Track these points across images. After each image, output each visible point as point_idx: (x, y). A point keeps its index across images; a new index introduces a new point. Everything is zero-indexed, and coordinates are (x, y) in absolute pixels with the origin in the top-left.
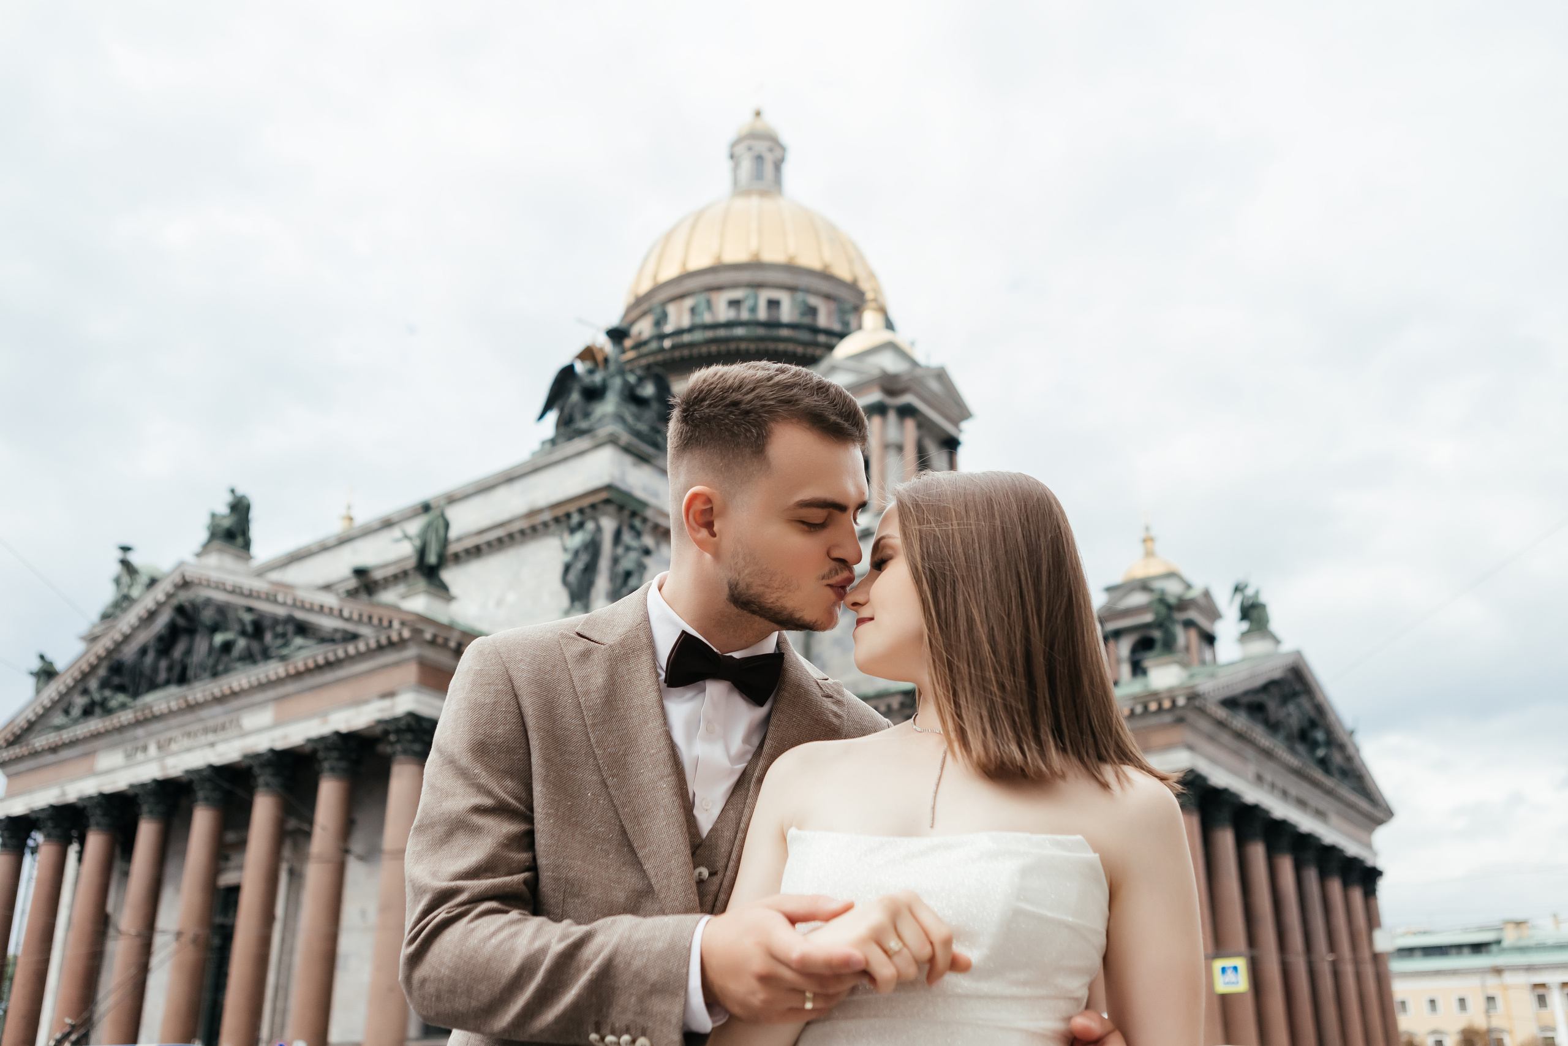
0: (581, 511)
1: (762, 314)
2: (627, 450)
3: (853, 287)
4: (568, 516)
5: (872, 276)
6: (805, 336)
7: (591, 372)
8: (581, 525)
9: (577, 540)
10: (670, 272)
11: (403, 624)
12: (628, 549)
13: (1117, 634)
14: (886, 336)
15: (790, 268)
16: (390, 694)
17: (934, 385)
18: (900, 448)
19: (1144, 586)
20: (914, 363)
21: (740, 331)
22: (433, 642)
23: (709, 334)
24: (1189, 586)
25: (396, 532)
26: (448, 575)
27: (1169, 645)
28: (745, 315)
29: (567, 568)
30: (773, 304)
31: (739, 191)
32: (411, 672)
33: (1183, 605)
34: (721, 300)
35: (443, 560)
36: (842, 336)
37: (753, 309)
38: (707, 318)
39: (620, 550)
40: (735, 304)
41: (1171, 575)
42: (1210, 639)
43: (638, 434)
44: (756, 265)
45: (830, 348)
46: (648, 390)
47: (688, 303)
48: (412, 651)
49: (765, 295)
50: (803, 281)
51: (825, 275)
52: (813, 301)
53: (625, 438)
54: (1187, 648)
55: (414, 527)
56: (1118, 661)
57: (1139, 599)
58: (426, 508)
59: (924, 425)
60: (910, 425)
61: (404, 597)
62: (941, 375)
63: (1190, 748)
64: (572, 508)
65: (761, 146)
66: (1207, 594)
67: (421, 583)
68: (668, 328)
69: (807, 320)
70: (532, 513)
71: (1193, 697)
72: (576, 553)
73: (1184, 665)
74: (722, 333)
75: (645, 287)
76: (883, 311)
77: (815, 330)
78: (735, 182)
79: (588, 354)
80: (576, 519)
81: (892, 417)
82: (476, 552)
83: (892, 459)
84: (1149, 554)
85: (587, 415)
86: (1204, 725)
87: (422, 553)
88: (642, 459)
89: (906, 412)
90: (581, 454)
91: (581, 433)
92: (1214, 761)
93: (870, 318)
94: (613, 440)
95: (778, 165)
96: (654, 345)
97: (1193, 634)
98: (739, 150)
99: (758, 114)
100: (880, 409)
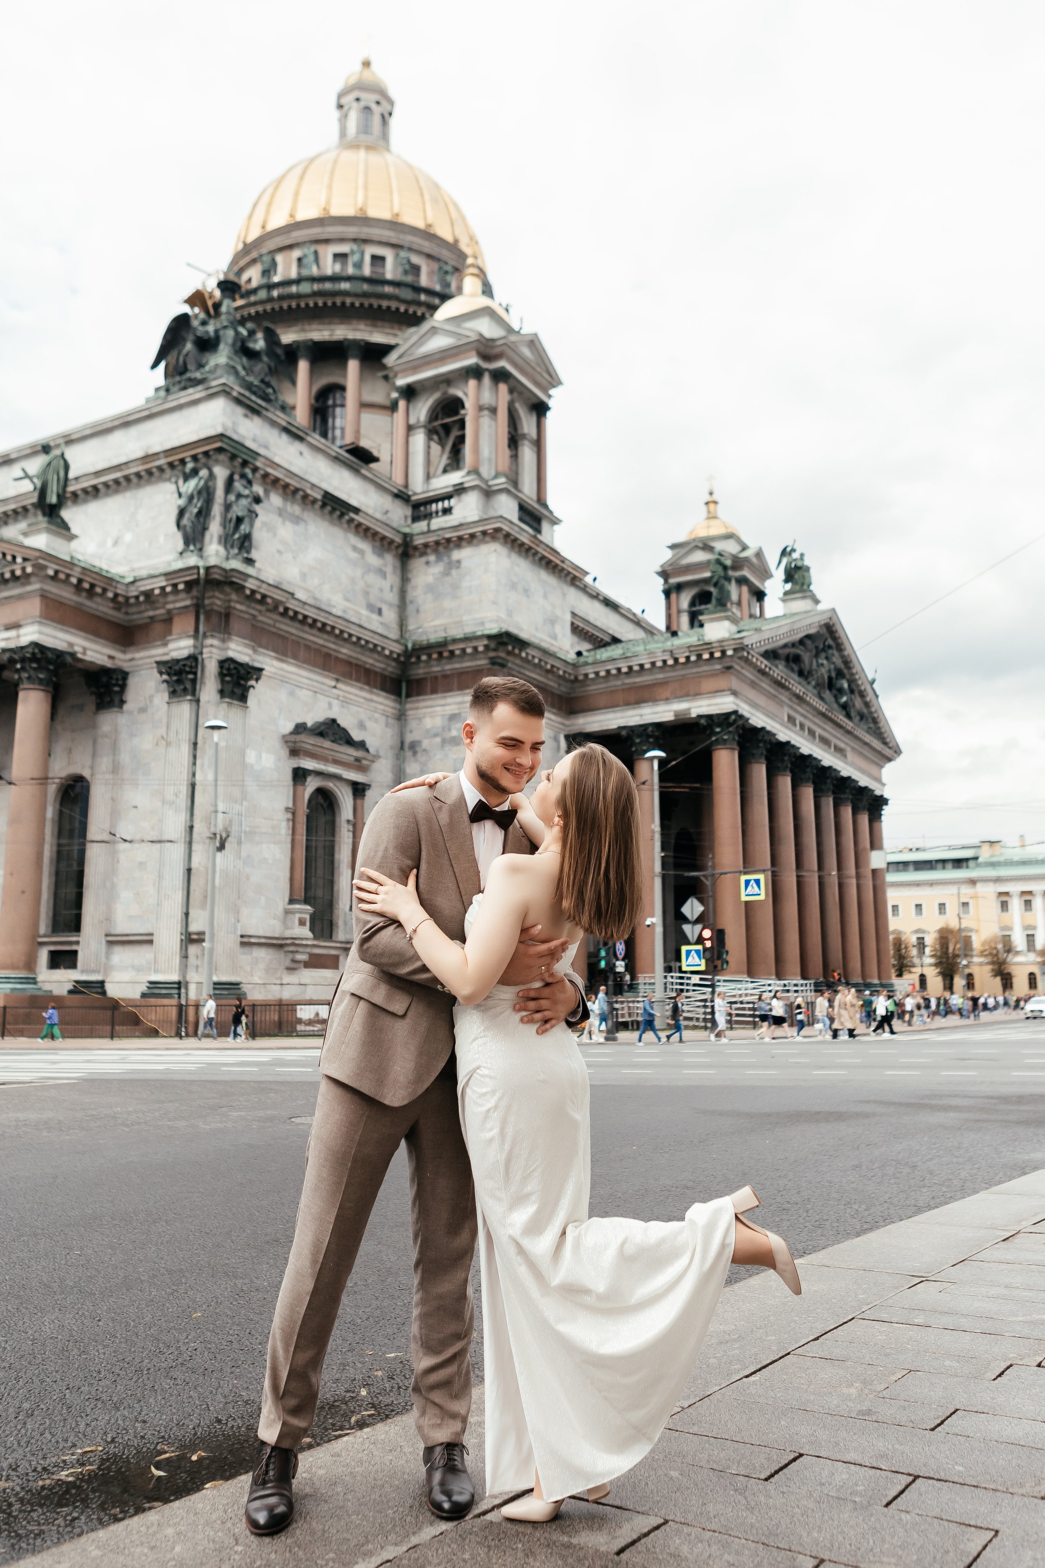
0: (195, 458)
1: (367, 271)
2: (238, 401)
3: (454, 247)
4: (183, 462)
5: (472, 239)
6: (407, 294)
7: (204, 323)
8: (195, 472)
9: (192, 485)
10: (278, 220)
11: (25, 559)
12: (239, 496)
13: (679, 587)
14: (484, 301)
15: (394, 225)
16: (17, 626)
17: (526, 352)
18: (493, 411)
19: (705, 545)
20: (510, 330)
21: (345, 286)
22: (55, 578)
23: (316, 287)
24: (744, 548)
25: (16, 470)
27: (723, 603)
28: (350, 270)
29: (182, 513)
30: (378, 260)
31: (346, 143)
32: (35, 606)
33: (738, 563)
34: (328, 253)
35: (62, 500)
36: (444, 297)
37: (359, 265)
38: (314, 271)
39: (232, 497)
40: (340, 257)
41: (730, 536)
42: (760, 595)
43: (249, 387)
44: (363, 220)
45: (434, 309)
46: (259, 343)
47: (296, 253)
48: (35, 586)
49: (371, 250)
50: (408, 239)
51: (428, 235)
52: (415, 259)
53: (237, 389)
54: (739, 604)
55: (34, 466)
56: (679, 612)
57: (700, 556)
58: (46, 449)
59: (516, 389)
60: (503, 388)
61: (25, 534)
62: (534, 343)
63: (735, 693)
64: (186, 455)
65: (369, 98)
66: (759, 554)
67: (41, 520)
68: (276, 279)
69: (409, 279)
70: (148, 458)
71: (740, 649)
72: (191, 498)
73: (735, 620)
74: (328, 286)
75: (254, 234)
76: (482, 275)
77: (417, 289)
78: (343, 133)
79: (196, 299)
80: (190, 466)
81: (487, 379)
82: (94, 493)
83: (486, 421)
84: (712, 517)
85: (200, 366)
86: (749, 673)
87: (43, 492)
88: (253, 411)
89: (500, 376)
90: (195, 402)
91: (196, 382)
92: (754, 705)
93: (471, 284)
94: (225, 392)
95: (385, 120)
96: (262, 294)
97: (745, 589)
98: (347, 100)
99: (367, 64)
100: (476, 373)
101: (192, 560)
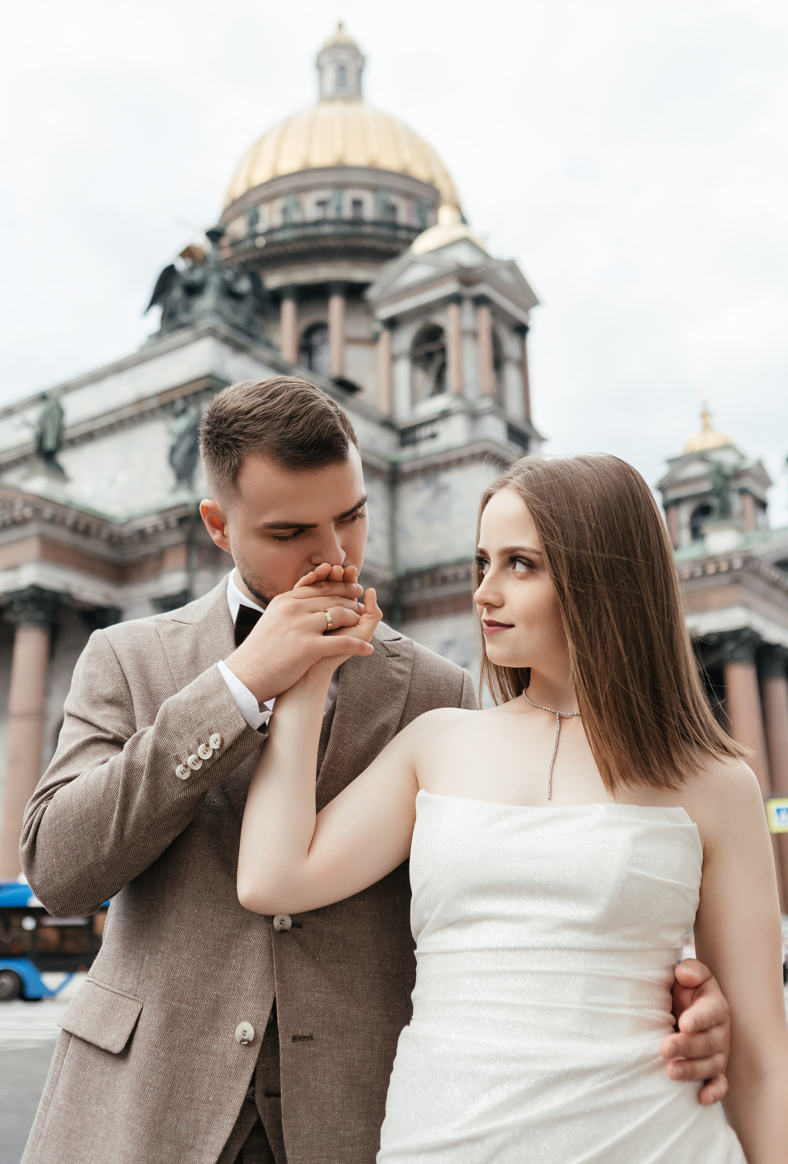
0: (185, 398)
1: (347, 212)
2: (226, 341)
3: (431, 187)
4: (172, 403)
5: (447, 176)
6: (386, 232)
7: (192, 269)
8: (184, 411)
9: (181, 424)
10: (261, 176)
11: (26, 503)
13: (677, 502)
14: (460, 231)
15: (372, 170)
16: (13, 567)
17: (506, 276)
18: (474, 335)
19: (702, 457)
20: (487, 256)
21: (327, 229)
22: (52, 520)
23: (300, 232)
24: (742, 457)
25: (16, 420)
26: (65, 459)
27: (725, 512)
28: (331, 213)
29: (173, 450)
30: (357, 204)
31: (325, 98)
32: (32, 548)
33: (738, 474)
34: (309, 202)
35: (61, 444)
36: (420, 231)
37: (339, 208)
38: (296, 217)
40: (322, 204)
41: (727, 447)
42: (762, 505)
43: (235, 326)
44: (341, 167)
45: (409, 242)
46: (244, 285)
47: (279, 204)
48: (33, 529)
49: (349, 196)
50: (384, 181)
51: (404, 176)
52: (395, 199)
53: (224, 329)
54: (743, 514)
55: (34, 415)
56: (679, 527)
57: (696, 469)
58: (43, 397)
59: (497, 312)
60: (484, 314)
61: (24, 479)
62: (512, 267)
63: (746, 606)
64: (177, 395)
65: (344, 56)
66: (760, 464)
67: (40, 466)
68: (262, 228)
69: (388, 218)
70: (140, 401)
71: (748, 560)
72: (181, 437)
73: (740, 530)
74: (311, 231)
75: (240, 190)
76: (457, 207)
77: (395, 226)
78: (321, 89)
79: (188, 253)
80: (179, 405)
81: (468, 306)
82: (89, 437)
83: (469, 346)
84: (706, 427)
85: (188, 309)
86: (759, 585)
87: (40, 438)
88: (239, 348)
89: (481, 301)
90: (182, 345)
91: (182, 326)
92: (768, 618)
93: (445, 214)
94: (212, 332)
95: (360, 71)
96: (248, 244)
97: (749, 503)
98: (325, 60)
99: (340, 26)
100: (456, 299)
101: (183, 496)
